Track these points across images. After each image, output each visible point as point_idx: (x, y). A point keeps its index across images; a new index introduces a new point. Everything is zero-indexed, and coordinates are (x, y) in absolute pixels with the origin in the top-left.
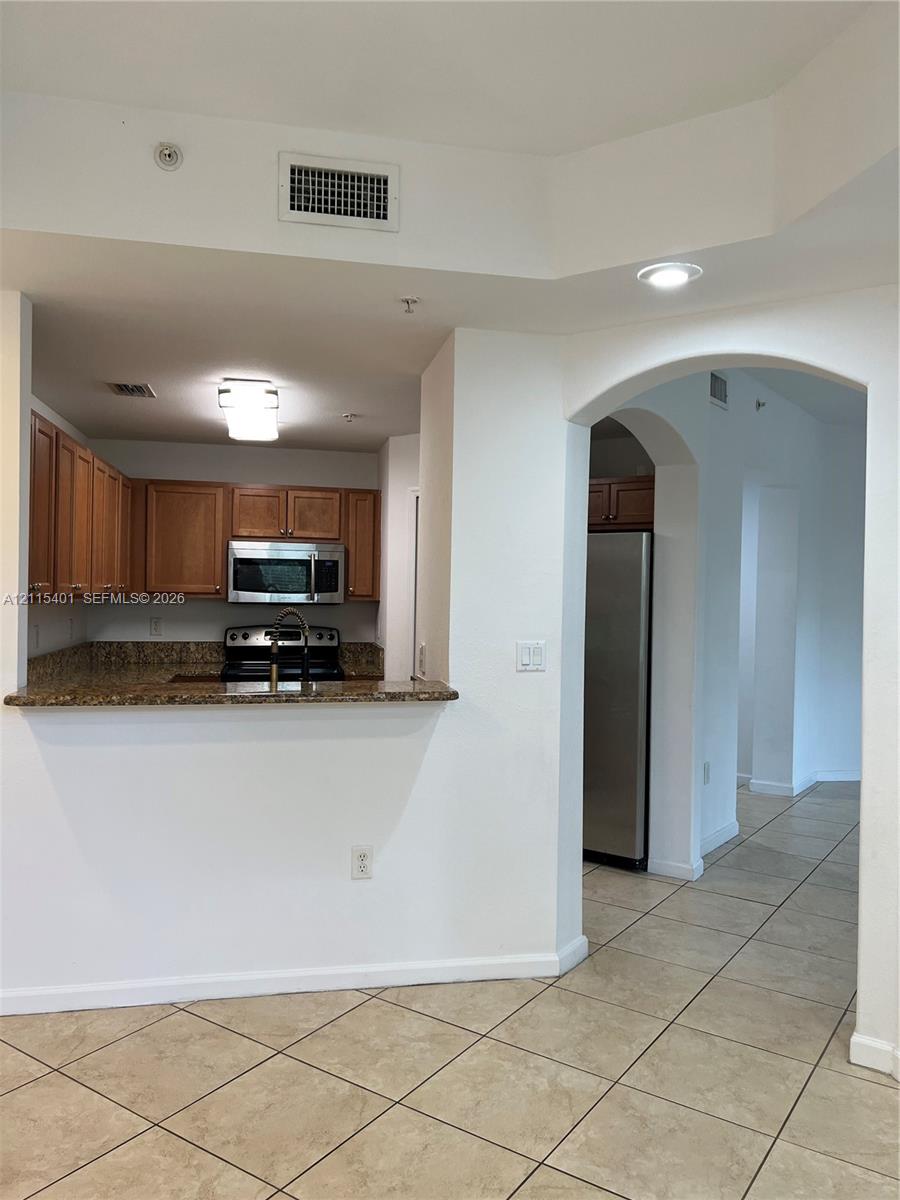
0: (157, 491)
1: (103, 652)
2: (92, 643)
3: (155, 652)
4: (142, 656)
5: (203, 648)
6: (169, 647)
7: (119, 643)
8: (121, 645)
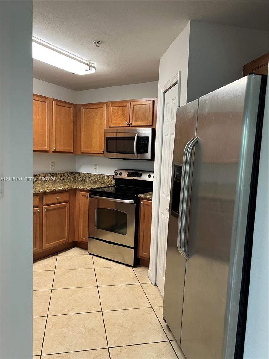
0: (84, 109)
1: (79, 176)
2: (76, 173)
3: (94, 178)
4: (90, 179)
5: (109, 178)
6: (98, 176)
7: (84, 173)
8: (84, 174)
